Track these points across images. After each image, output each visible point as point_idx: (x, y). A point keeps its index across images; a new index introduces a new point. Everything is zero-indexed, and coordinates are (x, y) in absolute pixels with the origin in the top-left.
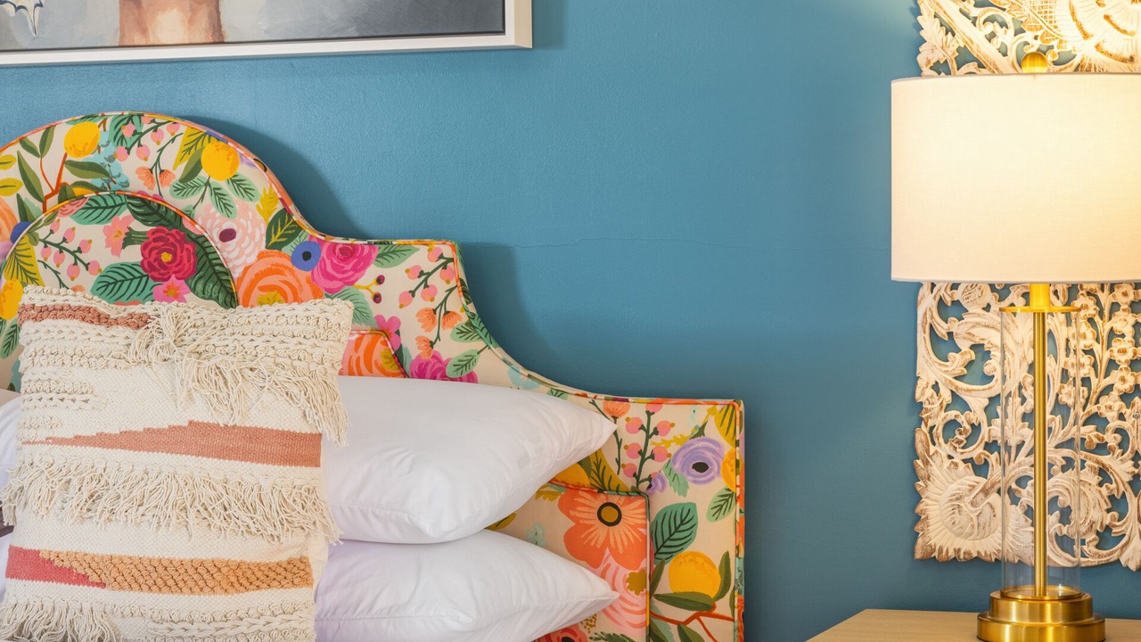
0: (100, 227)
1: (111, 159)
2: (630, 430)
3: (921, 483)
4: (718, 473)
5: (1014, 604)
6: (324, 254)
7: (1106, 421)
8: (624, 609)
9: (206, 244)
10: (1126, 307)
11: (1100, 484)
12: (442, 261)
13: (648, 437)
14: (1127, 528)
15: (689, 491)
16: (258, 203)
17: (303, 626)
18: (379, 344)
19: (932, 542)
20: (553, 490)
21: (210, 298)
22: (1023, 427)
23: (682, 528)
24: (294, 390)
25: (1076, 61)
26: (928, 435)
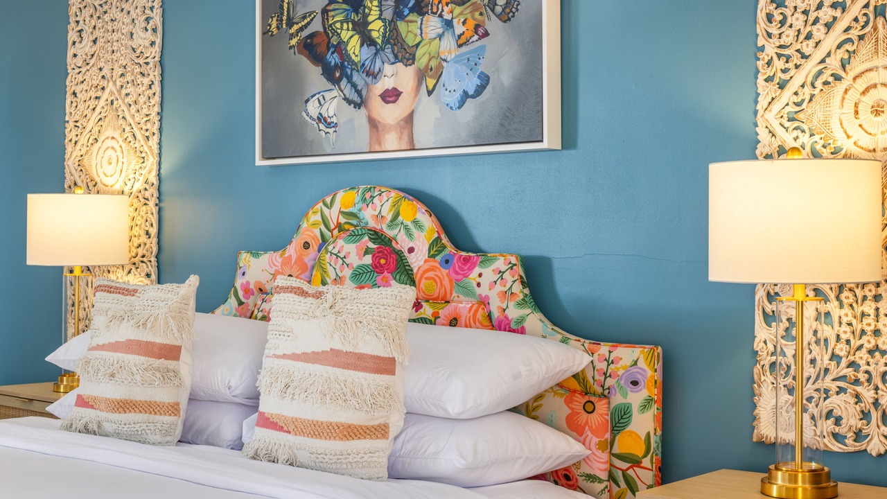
0: (355, 245)
1: (360, 210)
2: (600, 361)
3: (756, 398)
4: (644, 387)
5: (780, 473)
6: (455, 261)
7: (859, 366)
8: (595, 460)
9: (402, 255)
10: (871, 298)
11: (856, 403)
12: (511, 265)
13: (608, 365)
14: (871, 431)
15: (628, 396)
16: (425, 233)
17: (380, 460)
18: (480, 310)
19: (762, 432)
20: (562, 392)
21: (403, 283)
22: (810, 367)
23: (624, 417)
24: (379, 334)
25: (843, 152)
26: (761, 370)
